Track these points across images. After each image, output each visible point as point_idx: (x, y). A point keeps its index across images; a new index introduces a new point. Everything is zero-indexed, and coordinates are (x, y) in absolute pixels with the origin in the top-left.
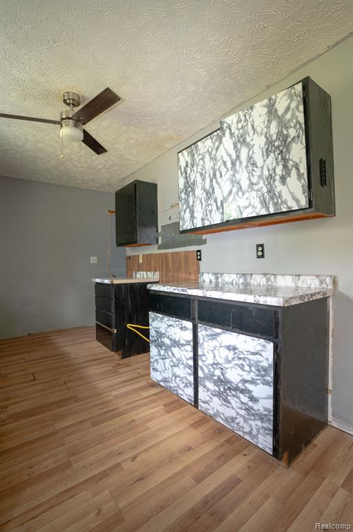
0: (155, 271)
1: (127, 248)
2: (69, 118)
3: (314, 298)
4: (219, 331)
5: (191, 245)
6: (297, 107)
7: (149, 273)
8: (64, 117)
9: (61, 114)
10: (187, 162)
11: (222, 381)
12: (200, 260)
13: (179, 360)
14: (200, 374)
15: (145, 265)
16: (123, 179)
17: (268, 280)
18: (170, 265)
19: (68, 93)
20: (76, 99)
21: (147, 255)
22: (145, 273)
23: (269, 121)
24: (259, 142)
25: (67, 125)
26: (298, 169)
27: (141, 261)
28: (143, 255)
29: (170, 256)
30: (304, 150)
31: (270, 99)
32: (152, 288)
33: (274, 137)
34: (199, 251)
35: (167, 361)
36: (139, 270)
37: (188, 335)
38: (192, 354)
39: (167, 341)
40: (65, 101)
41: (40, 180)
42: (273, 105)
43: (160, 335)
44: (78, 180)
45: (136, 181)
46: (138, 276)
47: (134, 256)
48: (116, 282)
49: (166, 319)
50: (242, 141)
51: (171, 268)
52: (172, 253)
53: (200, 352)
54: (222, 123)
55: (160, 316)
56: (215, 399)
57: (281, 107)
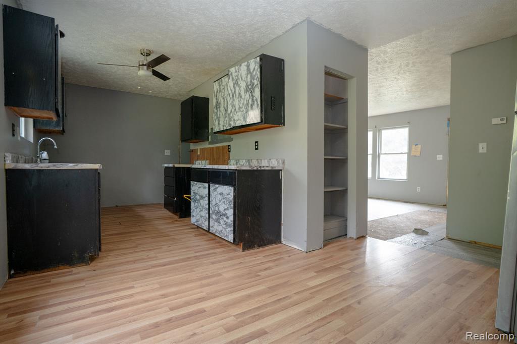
0: (207, 160)
1: (191, 144)
2: (144, 65)
3: (262, 169)
4: (217, 186)
5: (225, 142)
6: (257, 69)
7: (203, 161)
8: (141, 64)
9: (139, 62)
10: (217, 89)
11: (218, 212)
12: (230, 151)
13: (203, 207)
14: (211, 212)
15: (201, 156)
16: (190, 91)
17: (258, 162)
18: (215, 156)
19: (144, 50)
20: (148, 52)
21: (203, 149)
22: (201, 161)
23: (247, 74)
24: (243, 85)
25: (142, 69)
26: (257, 101)
27: (199, 153)
28: (200, 149)
29: (215, 150)
30: (259, 92)
31: (248, 63)
32: (193, 167)
33: (249, 83)
34: (229, 146)
35: (198, 209)
36: (197, 160)
37: (206, 191)
38: (207, 202)
39: (198, 197)
40: (141, 54)
41: (127, 91)
42: (249, 66)
43: (195, 194)
44: (156, 91)
45: (193, 96)
46: (197, 163)
47: (195, 149)
48: (177, 166)
49: (198, 183)
50: (236, 83)
51: (215, 158)
52: (216, 147)
53: (211, 200)
54: (229, 71)
55: (195, 182)
56: (216, 223)
57: (252, 67)
